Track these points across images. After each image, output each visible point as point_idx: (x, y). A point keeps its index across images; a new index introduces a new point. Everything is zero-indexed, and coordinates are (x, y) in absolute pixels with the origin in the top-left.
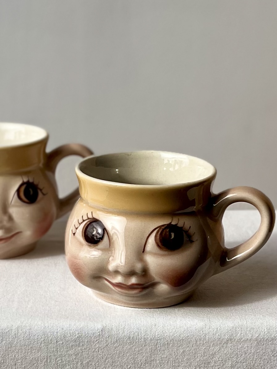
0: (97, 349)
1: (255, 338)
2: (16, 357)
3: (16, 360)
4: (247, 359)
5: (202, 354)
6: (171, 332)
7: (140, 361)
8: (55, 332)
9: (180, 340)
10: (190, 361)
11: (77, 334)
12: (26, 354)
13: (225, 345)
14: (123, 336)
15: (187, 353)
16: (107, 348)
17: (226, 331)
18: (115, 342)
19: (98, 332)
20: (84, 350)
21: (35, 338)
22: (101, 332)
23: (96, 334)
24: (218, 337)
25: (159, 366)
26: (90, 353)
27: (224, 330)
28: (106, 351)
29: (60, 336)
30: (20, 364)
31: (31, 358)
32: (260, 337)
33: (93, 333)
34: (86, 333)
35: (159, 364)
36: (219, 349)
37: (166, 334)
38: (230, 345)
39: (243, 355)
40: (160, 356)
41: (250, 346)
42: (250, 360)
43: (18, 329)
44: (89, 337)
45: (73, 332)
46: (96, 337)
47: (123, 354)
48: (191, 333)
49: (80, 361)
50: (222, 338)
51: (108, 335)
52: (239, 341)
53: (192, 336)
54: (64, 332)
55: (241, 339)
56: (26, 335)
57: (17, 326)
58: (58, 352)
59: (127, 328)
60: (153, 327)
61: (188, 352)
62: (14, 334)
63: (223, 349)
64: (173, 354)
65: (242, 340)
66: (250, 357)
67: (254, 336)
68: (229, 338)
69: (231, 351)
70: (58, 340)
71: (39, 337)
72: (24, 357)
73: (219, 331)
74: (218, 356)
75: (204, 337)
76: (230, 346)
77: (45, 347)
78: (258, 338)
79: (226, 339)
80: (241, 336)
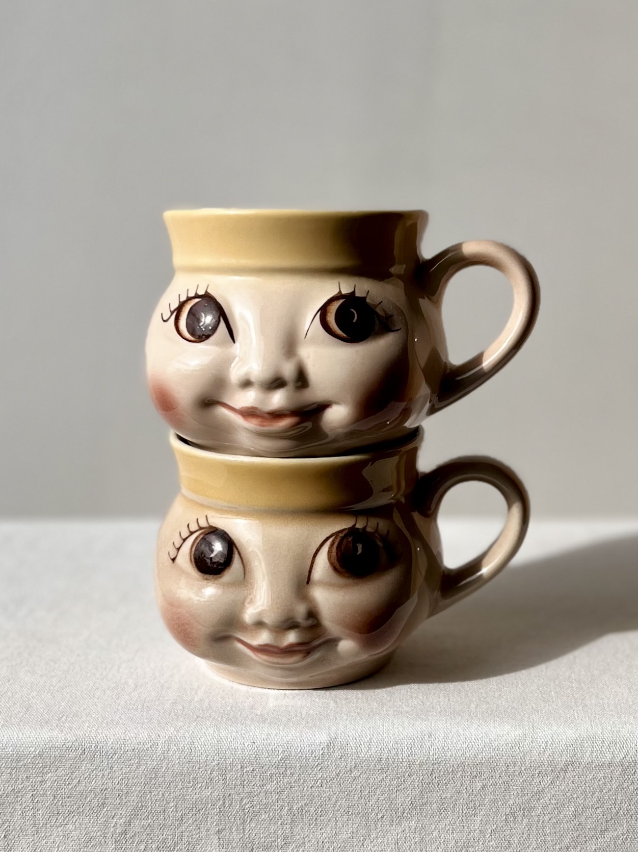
0: (320, 781)
1: (618, 761)
2: (166, 797)
3: (165, 801)
4: (605, 802)
5: (519, 792)
6: (458, 748)
7: (400, 804)
8: (239, 748)
9: (476, 764)
10: (496, 804)
11: (280, 752)
12: (184, 791)
13: (561, 774)
14: (369, 756)
15: (490, 789)
16: (338, 780)
17: (564, 748)
18: (353, 767)
19: (321, 749)
20: (294, 784)
21: (202, 761)
22: (326, 749)
23: (317, 753)
24: (548, 759)
25: (437, 813)
26: (305, 789)
27: (560, 745)
28: (337, 786)
29: (249, 756)
30: (173, 811)
31: (194, 798)
32: (628, 759)
33: (311, 751)
34: (299, 750)
35: (437, 811)
36: (550, 782)
37: (450, 753)
38: (572, 774)
39: (597, 793)
40: (439, 795)
41: (609, 776)
42: (610, 802)
43: (170, 742)
44: (303, 758)
45: (273, 750)
46: (317, 758)
47: (367, 792)
48: (497, 750)
49: (286, 804)
50: (556, 760)
51: (339, 755)
52: (587, 766)
53: (500, 757)
54: (256, 749)
55: (592, 762)
56: (185, 755)
57: (167, 737)
58: (245, 787)
59: (375, 741)
60: (426, 739)
61: (491, 787)
62: (160, 752)
63: (558, 782)
64: (464, 792)
65: (595, 764)
66: (609, 798)
67: (616, 758)
68: (568, 760)
69: (573, 785)
70: (245, 765)
71: (208, 759)
72: (180, 797)
73: (550, 748)
74: (549, 795)
75: (521, 758)
76: (571, 776)
77: (220, 777)
78: (623, 761)
79: (563, 762)
80: (593, 757)
